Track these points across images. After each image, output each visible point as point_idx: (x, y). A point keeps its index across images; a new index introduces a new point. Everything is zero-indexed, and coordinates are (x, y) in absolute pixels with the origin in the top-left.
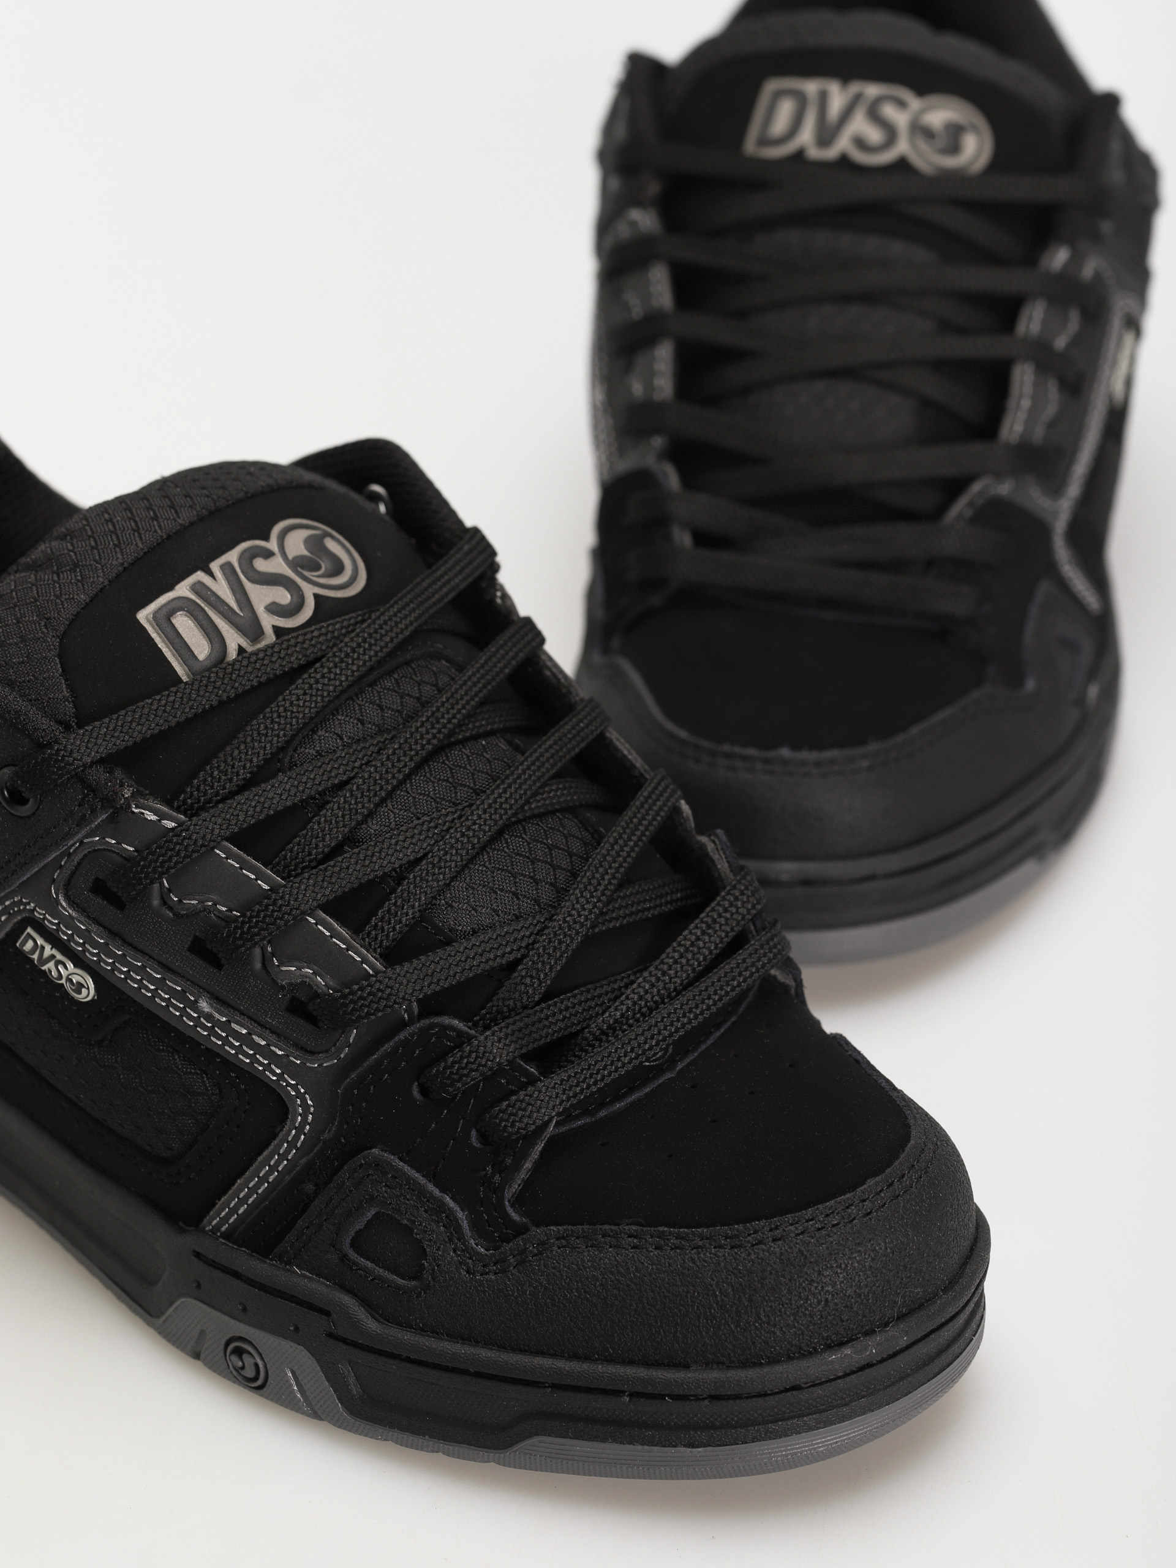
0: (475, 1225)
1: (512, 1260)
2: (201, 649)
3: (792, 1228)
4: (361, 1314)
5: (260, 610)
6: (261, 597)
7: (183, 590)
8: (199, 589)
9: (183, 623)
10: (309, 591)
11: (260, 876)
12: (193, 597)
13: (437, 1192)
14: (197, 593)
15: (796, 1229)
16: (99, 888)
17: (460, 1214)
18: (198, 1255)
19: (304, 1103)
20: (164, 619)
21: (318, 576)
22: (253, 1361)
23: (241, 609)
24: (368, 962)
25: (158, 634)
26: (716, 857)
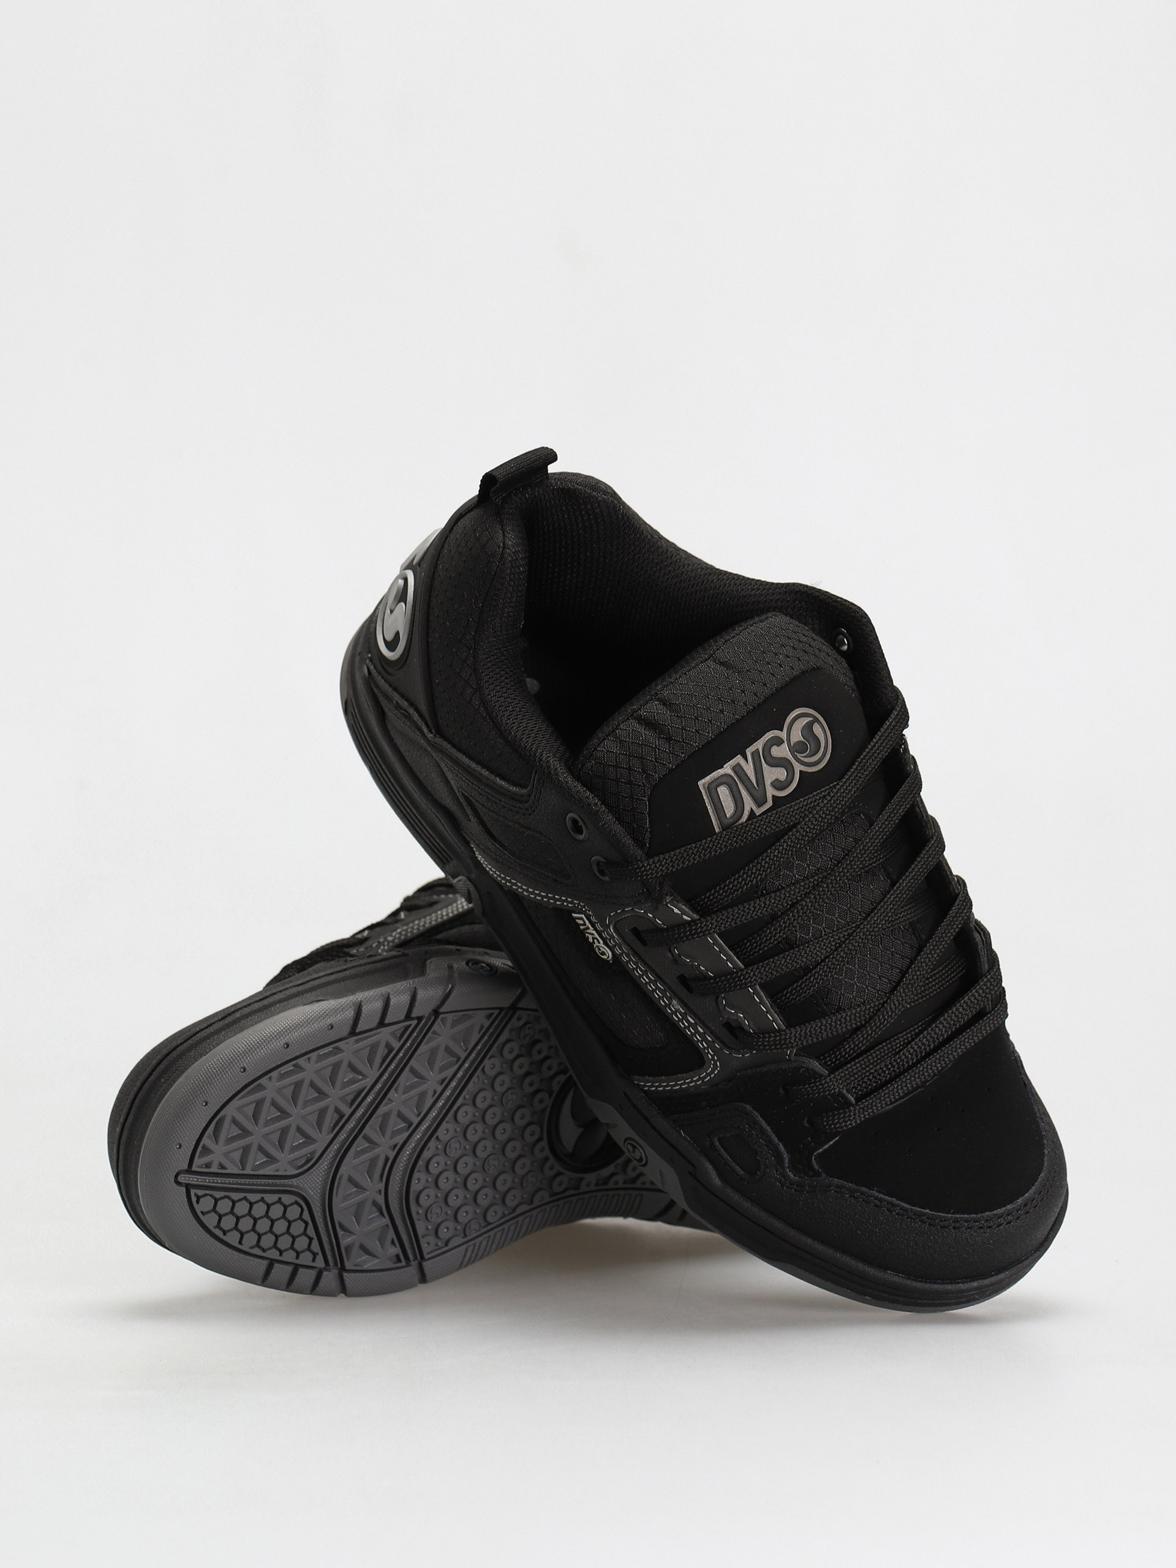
0: (790, 1161)
1: (807, 1188)
2: (729, 808)
3: (966, 1224)
4: (713, 1174)
5: (768, 782)
6: (772, 774)
7: (727, 769)
8: (737, 769)
9: (723, 792)
10: (798, 768)
11: (729, 959)
12: (732, 774)
13: (776, 1140)
14: (736, 772)
15: (968, 1225)
16: (636, 932)
17: (786, 1156)
18: (625, 1094)
19: (715, 1064)
20: (712, 788)
21: (805, 757)
22: (640, 1155)
23: (757, 785)
24: (776, 1021)
25: (708, 797)
26: (982, 953)
